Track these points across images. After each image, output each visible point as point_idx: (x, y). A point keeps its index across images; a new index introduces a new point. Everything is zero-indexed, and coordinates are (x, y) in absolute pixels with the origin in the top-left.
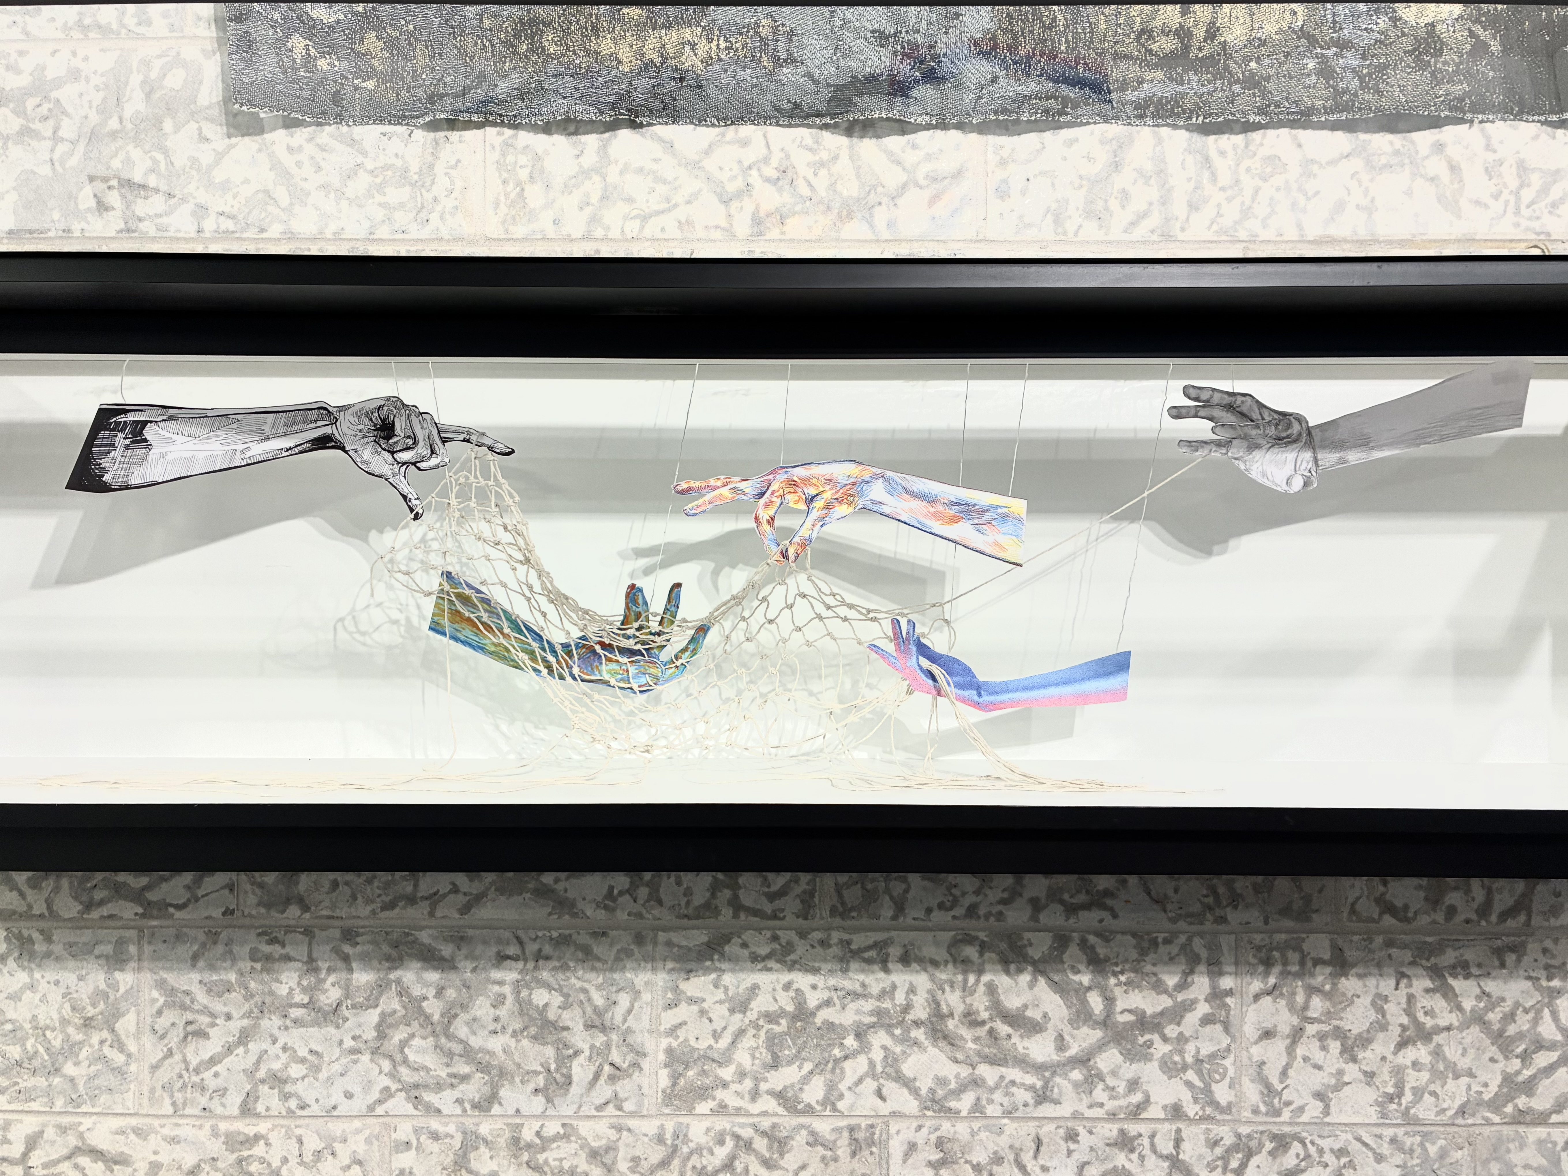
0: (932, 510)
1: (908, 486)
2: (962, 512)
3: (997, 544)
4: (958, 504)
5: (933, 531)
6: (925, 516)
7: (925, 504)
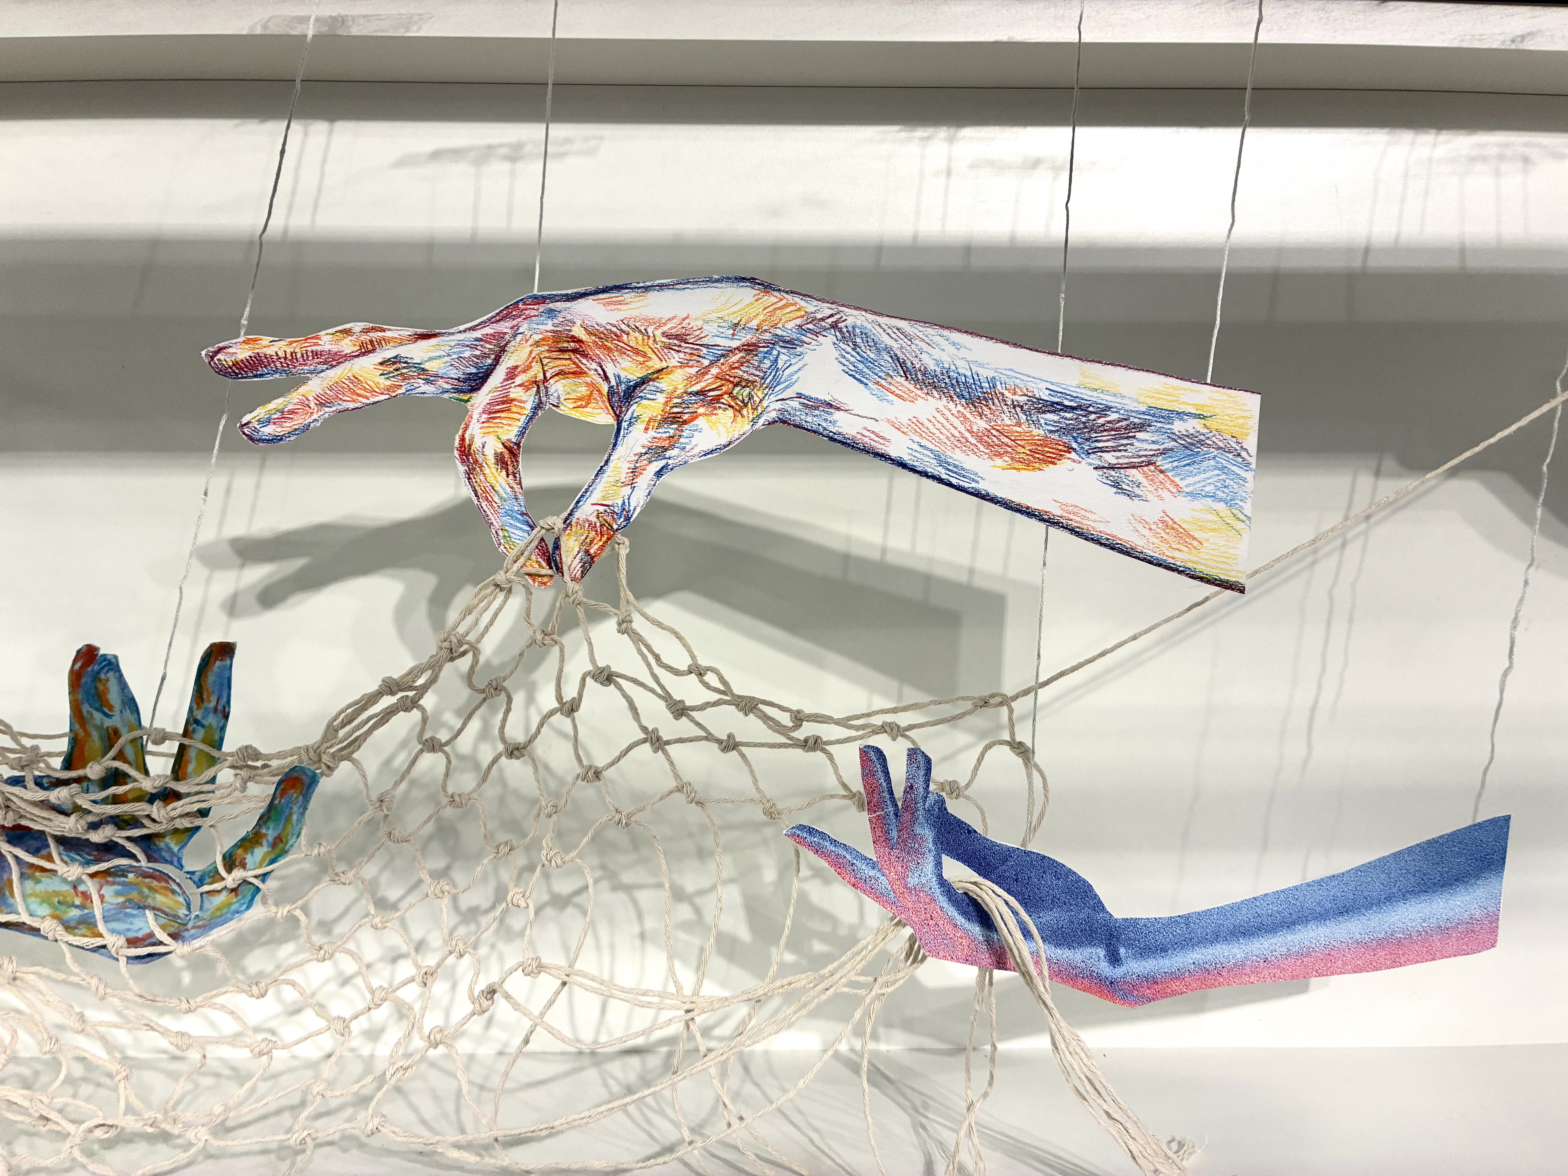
0: (981, 424)
1: (908, 356)
2: (1066, 430)
3: (1169, 525)
4: (1054, 407)
5: (982, 486)
6: (961, 443)
7: (958, 407)
